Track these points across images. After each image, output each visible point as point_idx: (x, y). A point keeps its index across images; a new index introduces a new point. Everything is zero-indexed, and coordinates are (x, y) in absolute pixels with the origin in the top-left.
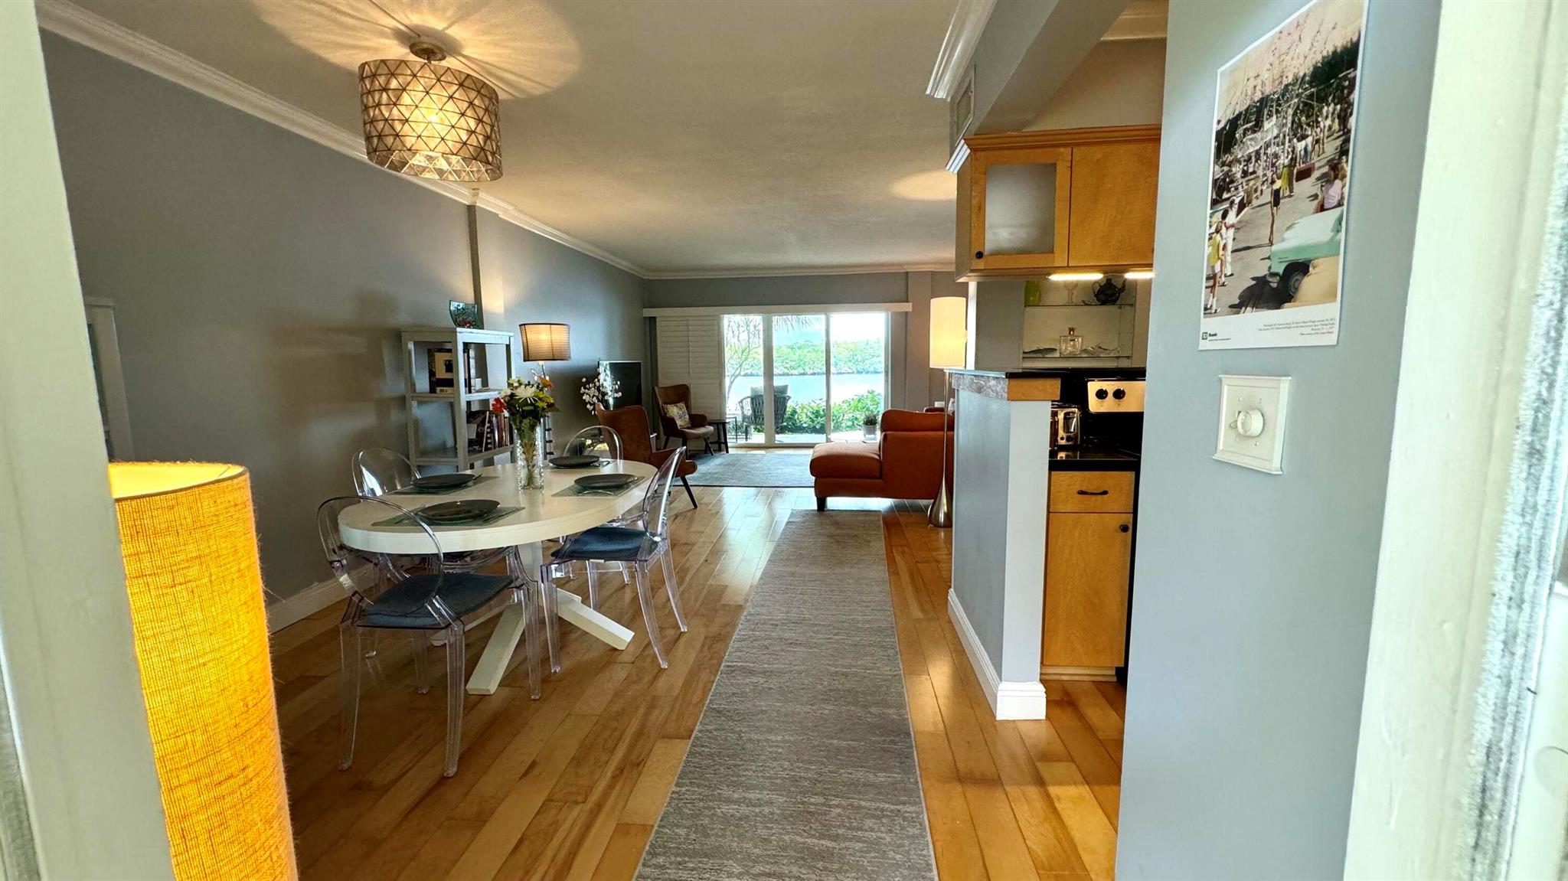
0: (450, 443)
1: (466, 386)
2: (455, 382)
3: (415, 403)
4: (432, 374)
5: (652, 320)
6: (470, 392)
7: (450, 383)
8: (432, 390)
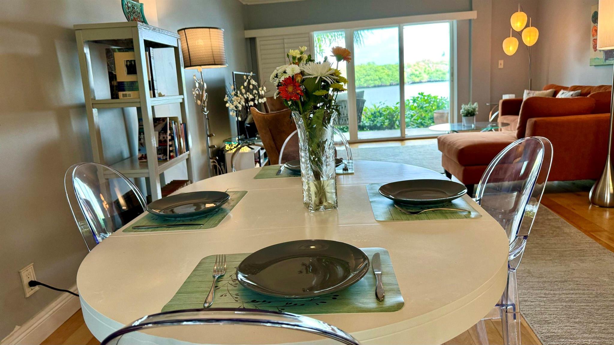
0: (126, 154)
1: (150, 90)
2: (140, 84)
3: (95, 111)
4: (112, 77)
5: (252, 41)
6: (154, 96)
7: (134, 86)
8: (114, 96)
